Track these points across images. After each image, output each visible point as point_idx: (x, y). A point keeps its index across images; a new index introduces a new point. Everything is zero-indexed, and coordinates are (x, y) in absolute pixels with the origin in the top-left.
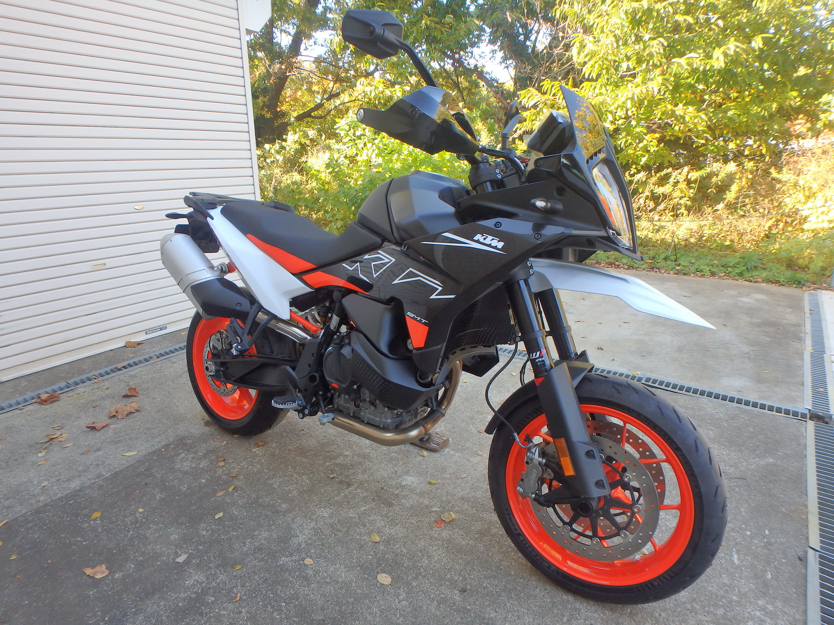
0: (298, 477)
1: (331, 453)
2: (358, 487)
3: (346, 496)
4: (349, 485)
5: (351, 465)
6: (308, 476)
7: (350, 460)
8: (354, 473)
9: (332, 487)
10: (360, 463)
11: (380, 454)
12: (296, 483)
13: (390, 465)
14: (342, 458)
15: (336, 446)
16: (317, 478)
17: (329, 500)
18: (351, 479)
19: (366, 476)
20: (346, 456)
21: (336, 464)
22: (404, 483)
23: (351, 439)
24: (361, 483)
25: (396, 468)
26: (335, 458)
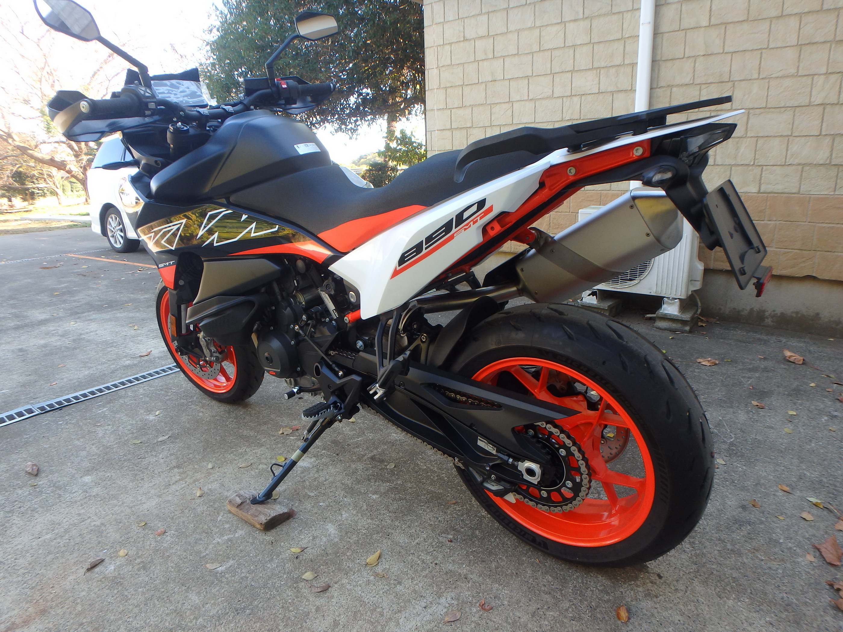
0: (432, 468)
1: (397, 496)
2: (364, 456)
3: (376, 449)
4: (373, 458)
5: (369, 480)
6: (420, 469)
7: (371, 487)
8: (367, 470)
9: (391, 457)
10: (358, 482)
11: (331, 494)
12: (431, 461)
13: (322, 479)
14: (382, 490)
15: (391, 508)
16: (410, 466)
17: (393, 445)
18: (370, 464)
19: (353, 466)
20: (375, 493)
21: (388, 481)
22: (313, 459)
23: (370, 521)
24: (360, 459)
25: (316, 475)
26: (391, 490)
